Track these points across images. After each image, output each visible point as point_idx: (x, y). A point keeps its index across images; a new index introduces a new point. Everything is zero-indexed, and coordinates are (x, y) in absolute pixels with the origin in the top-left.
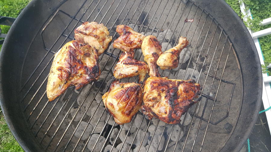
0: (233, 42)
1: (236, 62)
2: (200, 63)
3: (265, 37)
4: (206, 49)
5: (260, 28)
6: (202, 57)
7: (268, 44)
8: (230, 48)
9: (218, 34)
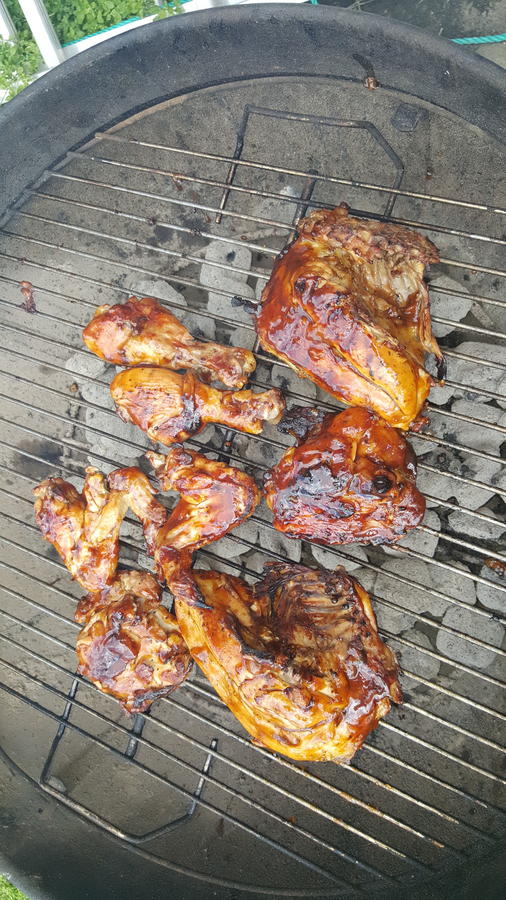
0: (88, 131)
1: (160, 112)
2: (176, 241)
3: (55, 21)
4: (126, 225)
5: (26, 43)
6: (153, 235)
7: (78, 8)
8: (111, 138)
9: (67, 186)
